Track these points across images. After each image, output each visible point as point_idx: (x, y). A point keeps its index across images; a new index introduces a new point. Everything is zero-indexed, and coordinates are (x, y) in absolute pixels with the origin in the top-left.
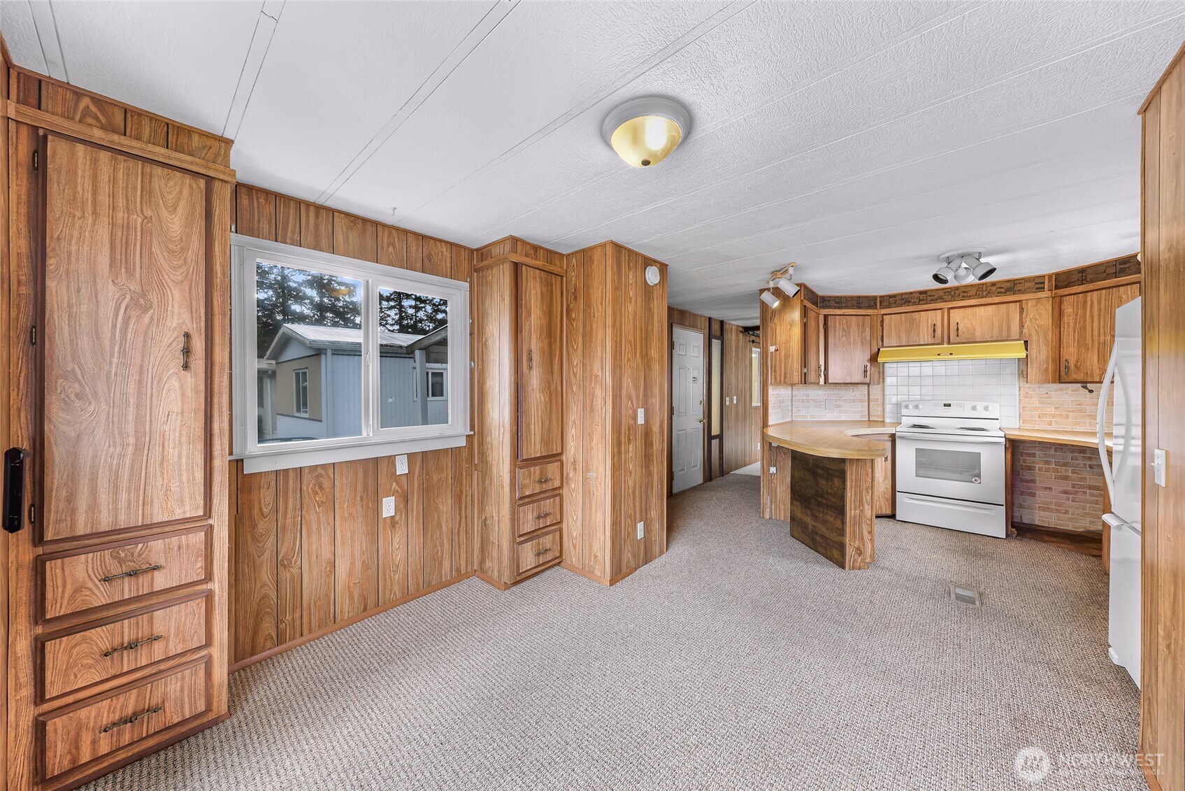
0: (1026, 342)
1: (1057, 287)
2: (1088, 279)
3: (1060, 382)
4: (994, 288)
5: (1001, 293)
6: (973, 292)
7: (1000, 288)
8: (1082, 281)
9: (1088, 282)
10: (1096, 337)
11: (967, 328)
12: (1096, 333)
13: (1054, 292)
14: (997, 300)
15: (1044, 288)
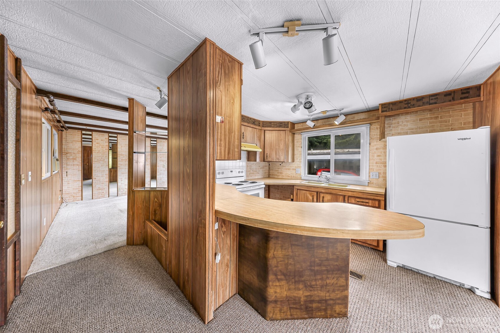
0: (257, 145)
1: (263, 127)
2: (272, 126)
3: (264, 161)
4: (251, 120)
5: (252, 123)
6: (246, 120)
7: (252, 121)
8: (270, 127)
9: (272, 127)
10: (275, 146)
11: (245, 135)
12: (275, 145)
13: (262, 128)
14: (252, 126)
15: (260, 125)
